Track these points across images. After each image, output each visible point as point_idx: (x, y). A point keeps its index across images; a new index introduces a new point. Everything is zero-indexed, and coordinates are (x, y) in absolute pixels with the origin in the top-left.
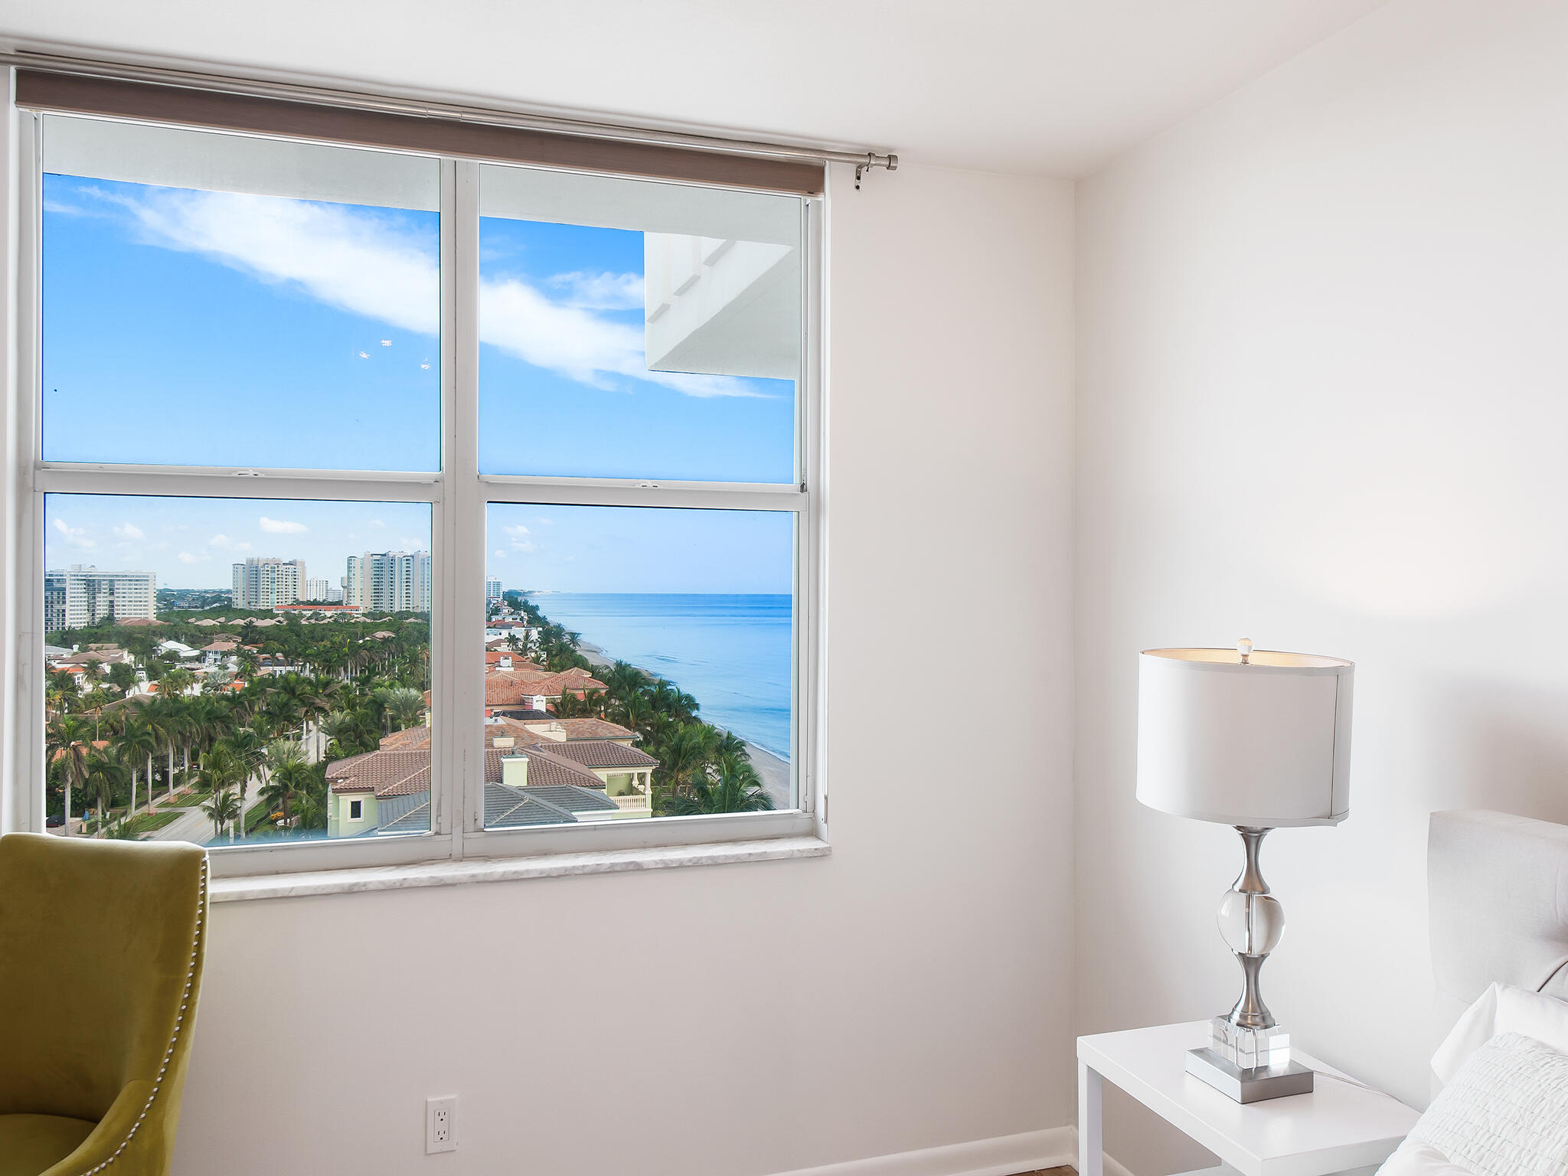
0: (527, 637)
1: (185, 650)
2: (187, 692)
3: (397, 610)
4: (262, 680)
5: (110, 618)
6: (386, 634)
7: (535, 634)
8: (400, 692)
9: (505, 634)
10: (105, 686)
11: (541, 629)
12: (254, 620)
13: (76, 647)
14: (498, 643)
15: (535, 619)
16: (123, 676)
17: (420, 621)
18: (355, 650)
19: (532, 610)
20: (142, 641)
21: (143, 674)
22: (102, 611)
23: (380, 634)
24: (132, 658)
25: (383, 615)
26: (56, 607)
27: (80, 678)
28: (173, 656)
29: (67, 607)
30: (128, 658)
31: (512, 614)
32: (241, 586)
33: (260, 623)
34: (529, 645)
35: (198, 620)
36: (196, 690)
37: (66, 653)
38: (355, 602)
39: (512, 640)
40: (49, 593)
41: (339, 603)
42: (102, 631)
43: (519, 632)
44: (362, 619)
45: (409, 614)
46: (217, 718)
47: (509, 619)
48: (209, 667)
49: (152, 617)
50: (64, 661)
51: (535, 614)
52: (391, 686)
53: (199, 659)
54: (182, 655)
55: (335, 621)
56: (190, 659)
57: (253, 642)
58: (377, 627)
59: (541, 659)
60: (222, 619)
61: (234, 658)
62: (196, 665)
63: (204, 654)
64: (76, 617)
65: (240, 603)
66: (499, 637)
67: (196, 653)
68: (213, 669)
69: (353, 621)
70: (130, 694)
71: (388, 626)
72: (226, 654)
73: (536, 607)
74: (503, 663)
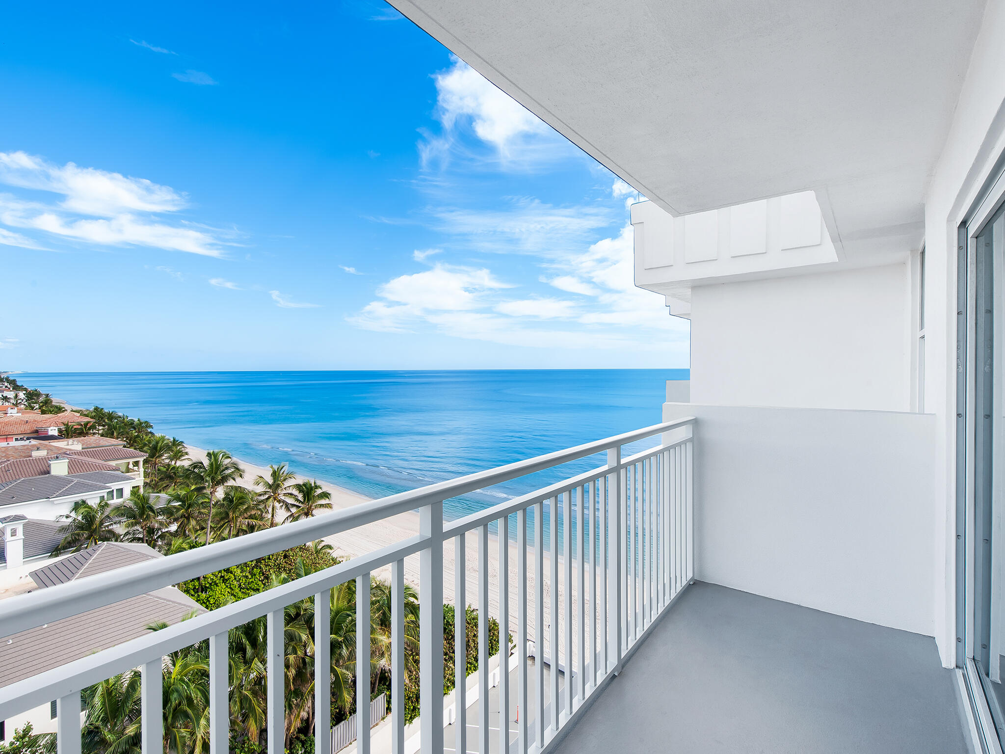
0: (16, 396)
7: (22, 395)
11: (25, 392)
15: (17, 388)
19: (13, 382)
39: (5, 398)
59: (35, 408)
73: (15, 380)
74: (10, 411)
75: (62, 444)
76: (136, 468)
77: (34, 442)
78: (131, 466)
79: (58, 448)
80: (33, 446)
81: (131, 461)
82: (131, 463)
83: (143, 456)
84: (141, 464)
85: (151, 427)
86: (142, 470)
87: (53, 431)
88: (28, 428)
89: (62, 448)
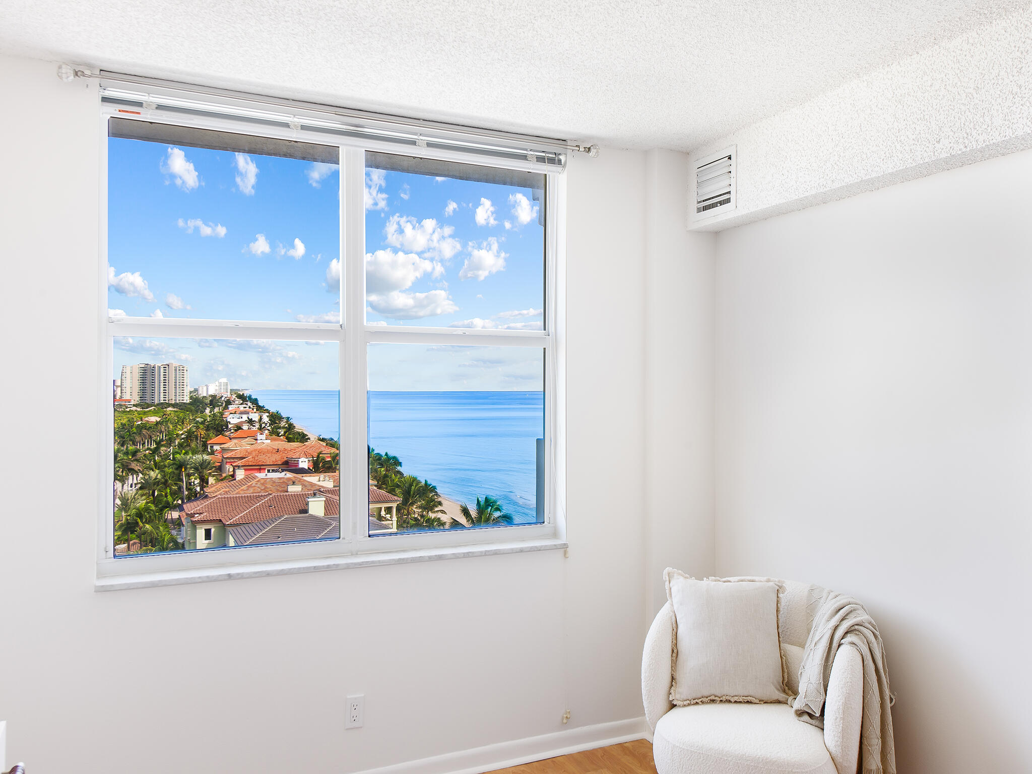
0: (261, 419)
3: (156, 402)
7: (266, 418)
9: (245, 418)
11: (268, 414)
15: (260, 409)
17: (176, 409)
19: (255, 402)
31: (242, 404)
38: (127, 396)
39: (250, 422)
45: (169, 405)
59: (280, 434)
66: (241, 420)
69: (128, 410)
73: (256, 400)
74: (259, 437)
75: (313, 479)
76: (388, 516)
77: (289, 475)
78: (383, 513)
79: (312, 485)
80: (289, 479)
81: (384, 506)
82: (383, 509)
83: (396, 501)
84: (394, 510)
85: (400, 464)
86: (395, 518)
87: (304, 464)
88: (278, 458)
89: (315, 485)
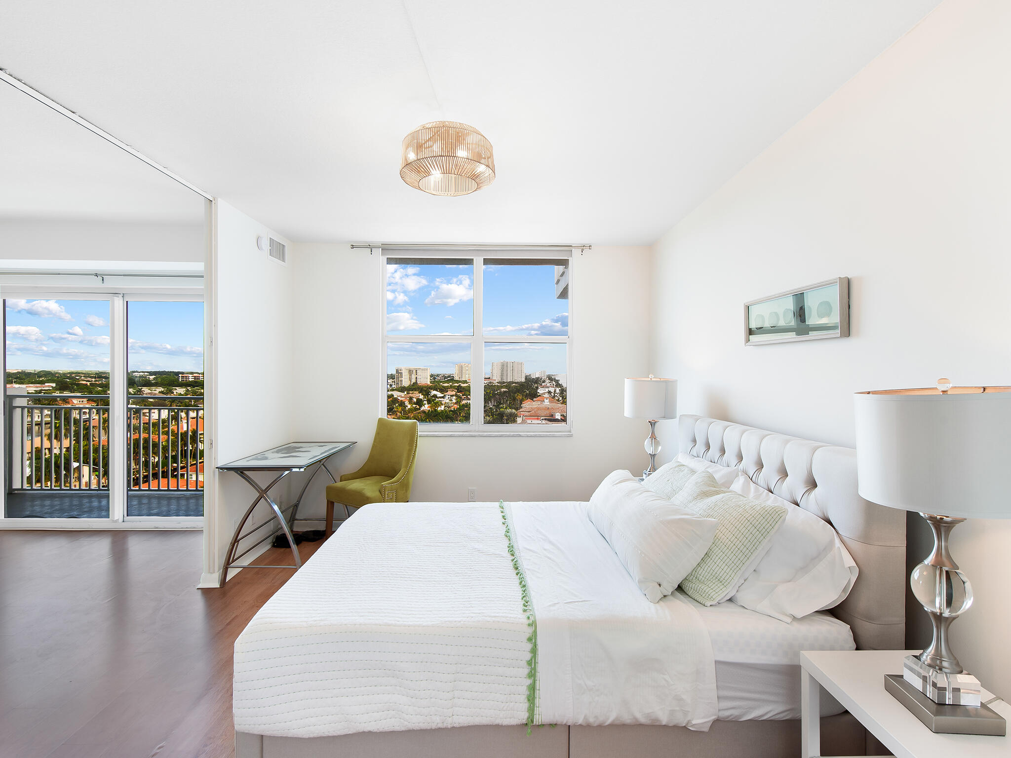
1: (439, 394)
2: (439, 409)
4: (463, 405)
5: (416, 383)
6: (505, 390)
8: (509, 410)
10: (414, 406)
12: (461, 384)
13: (406, 392)
14: (544, 393)
16: (420, 403)
18: (494, 395)
20: (425, 391)
21: (426, 402)
22: (413, 381)
23: (502, 390)
24: (423, 396)
25: (504, 383)
26: (400, 379)
27: (407, 403)
28: (435, 396)
29: (403, 379)
30: (421, 397)
32: (457, 372)
33: (463, 385)
34: (556, 395)
35: (443, 384)
36: (442, 408)
37: (403, 394)
40: (397, 374)
41: (489, 378)
42: (414, 387)
43: (552, 390)
44: (497, 384)
46: (449, 418)
47: (548, 385)
48: (446, 400)
49: (429, 383)
50: (402, 397)
51: (558, 383)
52: (506, 408)
53: (443, 397)
54: (438, 396)
55: (488, 384)
56: (441, 397)
57: (460, 392)
58: (502, 387)
60: (451, 384)
61: (454, 397)
62: (442, 399)
63: (445, 396)
64: (406, 383)
65: (456, 378)
67: (443, 395)
68: (448, 401)
70: (422, 409)
71: (506, 387)
72: (452, 396)
